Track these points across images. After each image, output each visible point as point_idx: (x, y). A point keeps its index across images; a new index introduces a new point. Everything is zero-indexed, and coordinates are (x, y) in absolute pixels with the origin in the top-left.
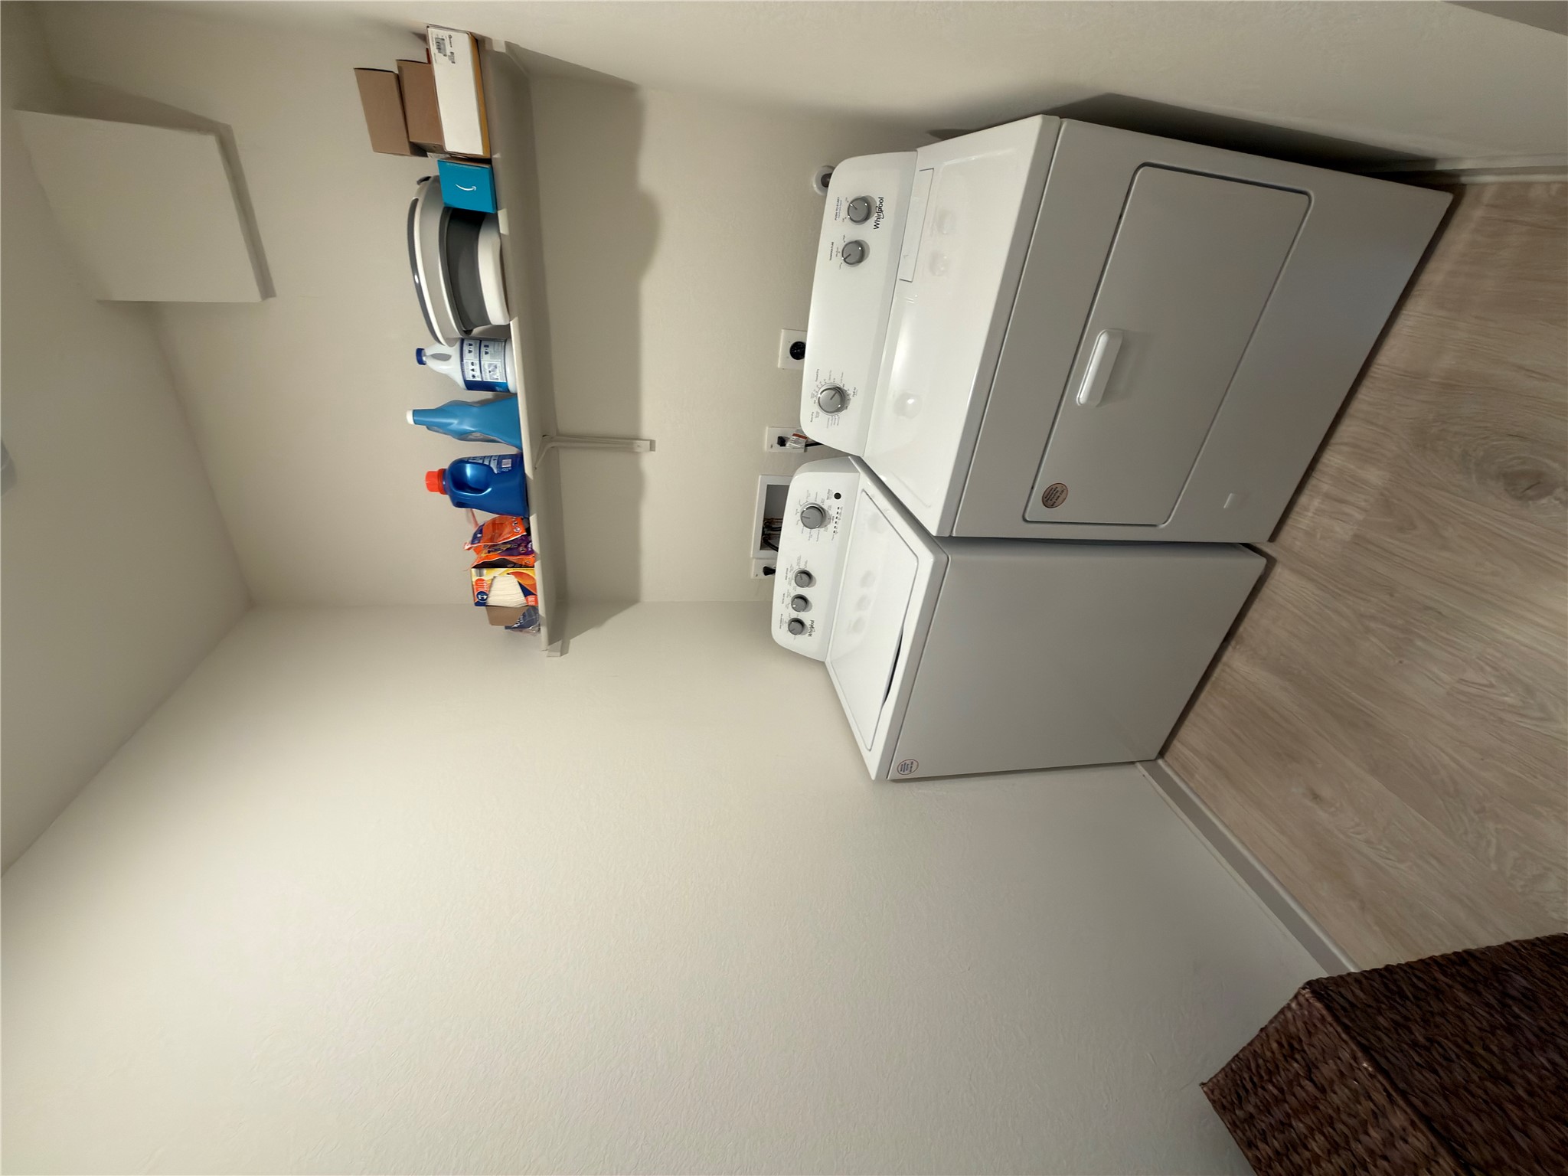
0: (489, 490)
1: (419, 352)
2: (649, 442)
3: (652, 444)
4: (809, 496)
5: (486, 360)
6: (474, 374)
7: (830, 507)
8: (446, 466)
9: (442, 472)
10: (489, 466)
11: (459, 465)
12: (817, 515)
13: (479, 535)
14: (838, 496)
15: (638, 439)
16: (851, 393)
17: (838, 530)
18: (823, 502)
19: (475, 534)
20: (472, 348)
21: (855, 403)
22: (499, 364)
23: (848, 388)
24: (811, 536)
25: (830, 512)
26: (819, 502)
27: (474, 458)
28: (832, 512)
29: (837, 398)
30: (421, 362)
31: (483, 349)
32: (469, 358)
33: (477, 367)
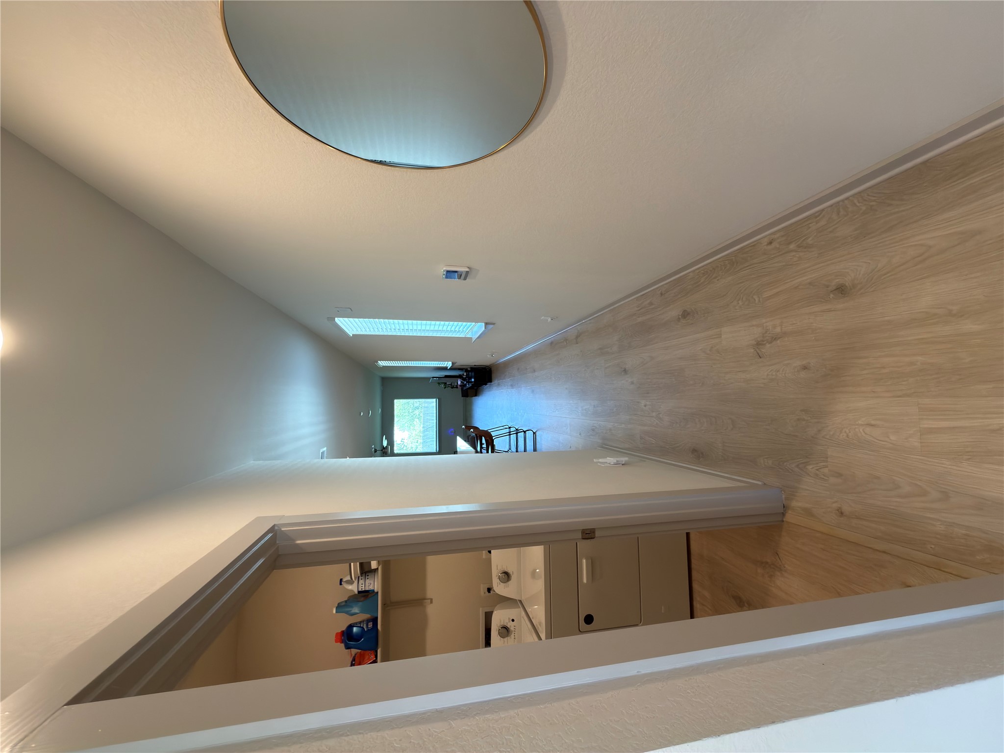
0: (363, 639)
1: (341, 580)
2: (429, 600)
3: (431, 600)
4: (501, 621)
5: (368, 581)
6: (362, 588)
7: (510, 626)
8: (344, 628)
9: (343, 632)
10: (363, 627)
11: (351, 627)
12: (505, 631)
13: (354, 662)
14: (513, 620)
15: (425, 599)
16: (511, 573)
17: (516, 637)
18: (507, 624)
19: (352, 662)
20: (362, 578)
21: (514, 578)
22: (372, 583)
23: (510, 571)
24: (504, 642)
25: (511, 629)
26: (505, 624)
27: (356, 623)
28: (512, 629)
29: (506, 576)
30: (341, 584)
31: (367, 577)
32: (361, 582)
33: (363, 585)
